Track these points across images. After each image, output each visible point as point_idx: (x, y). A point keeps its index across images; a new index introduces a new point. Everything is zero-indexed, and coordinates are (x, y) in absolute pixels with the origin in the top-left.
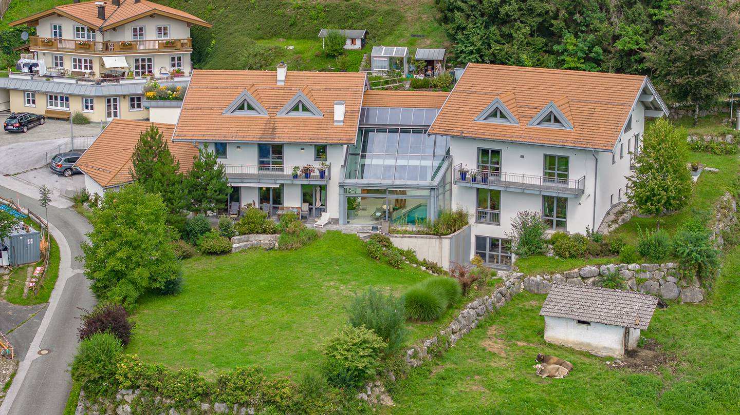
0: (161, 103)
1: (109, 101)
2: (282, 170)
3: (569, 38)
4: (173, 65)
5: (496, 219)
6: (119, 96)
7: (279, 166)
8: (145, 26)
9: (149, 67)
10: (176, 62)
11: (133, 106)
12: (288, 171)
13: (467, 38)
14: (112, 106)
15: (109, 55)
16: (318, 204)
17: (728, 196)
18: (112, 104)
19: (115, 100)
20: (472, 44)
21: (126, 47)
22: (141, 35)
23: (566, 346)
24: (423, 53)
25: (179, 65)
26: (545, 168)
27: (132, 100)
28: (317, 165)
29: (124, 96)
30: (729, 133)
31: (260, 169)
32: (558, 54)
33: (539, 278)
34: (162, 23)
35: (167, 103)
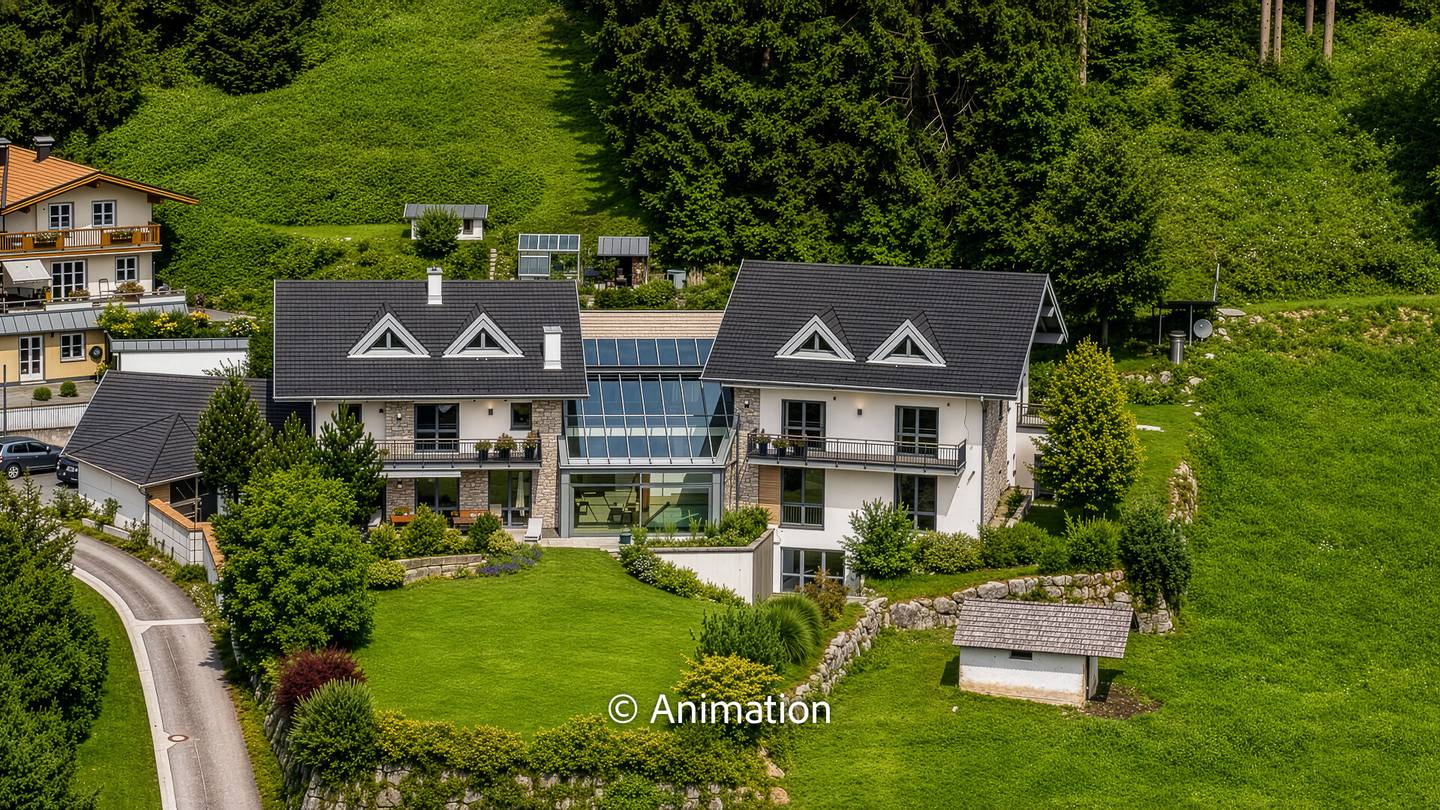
0: (143, 344)
1: (24, 343)
2: (456, 448)
3: (872, 213)
4: (120, 275)
5: (816, 518)
6: (44, 333)
7: (451, 441)
8: (73, 203)
9: (79, 279)
10: (125, 268)
11: (65, 352)
12: (467, 449)
13: (692, 215)
14: (30, 352)
15: (15, 258)
16: (520, 503)
17: (1184, 469)
18: (30, 349)
19: (36, 343)
20: (703, 226)
21: (43, 244)
22: (65, 219)
23: (994, 694)
24: (610, 245)
25: (131, 275)
26: (897, 430)
27: (66, 341)
28: (520, 436)
29: (52, 333)
30: (1164, 369)
31: (418, 447)
32: (854, 240)
33: (913, 605)
34: (102, 197)
35: (155, 344)
